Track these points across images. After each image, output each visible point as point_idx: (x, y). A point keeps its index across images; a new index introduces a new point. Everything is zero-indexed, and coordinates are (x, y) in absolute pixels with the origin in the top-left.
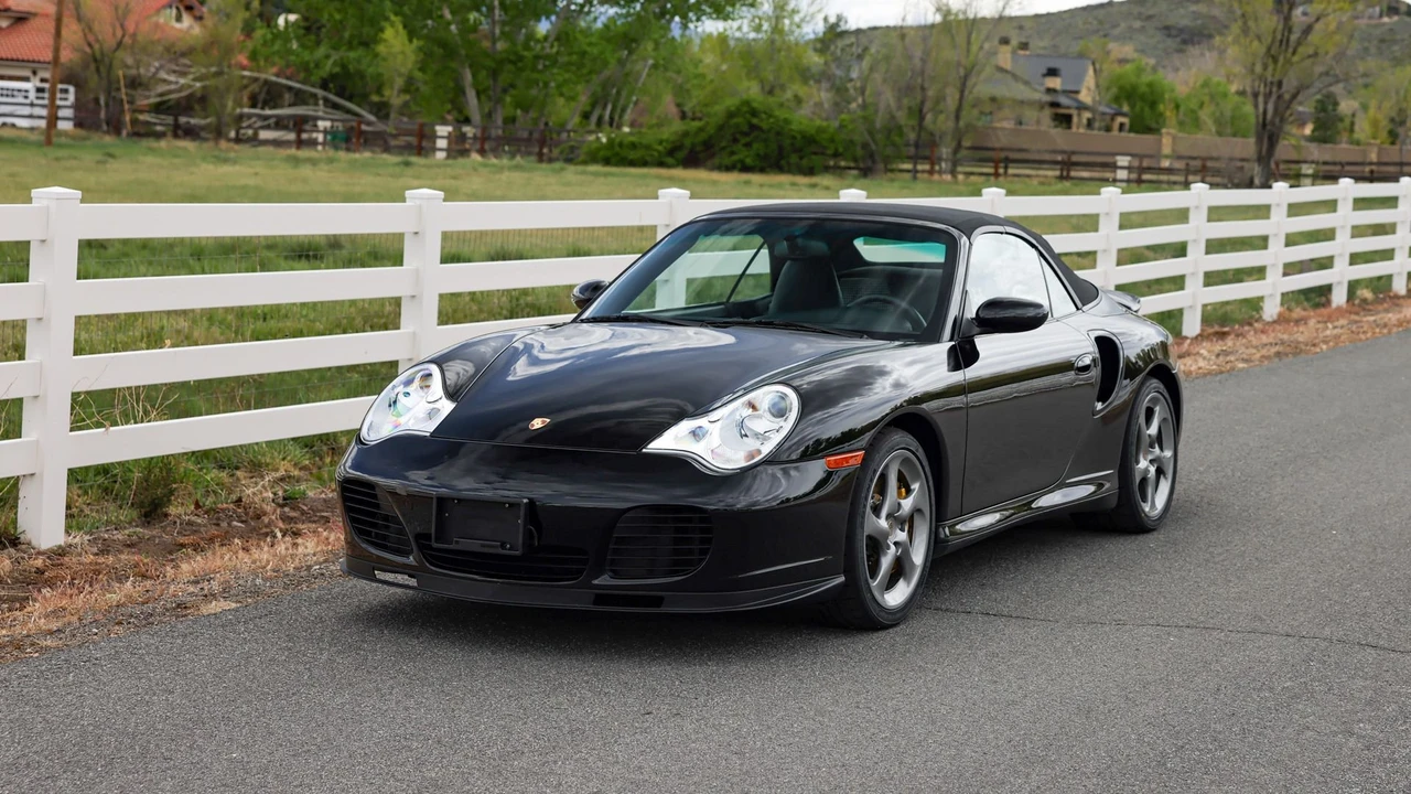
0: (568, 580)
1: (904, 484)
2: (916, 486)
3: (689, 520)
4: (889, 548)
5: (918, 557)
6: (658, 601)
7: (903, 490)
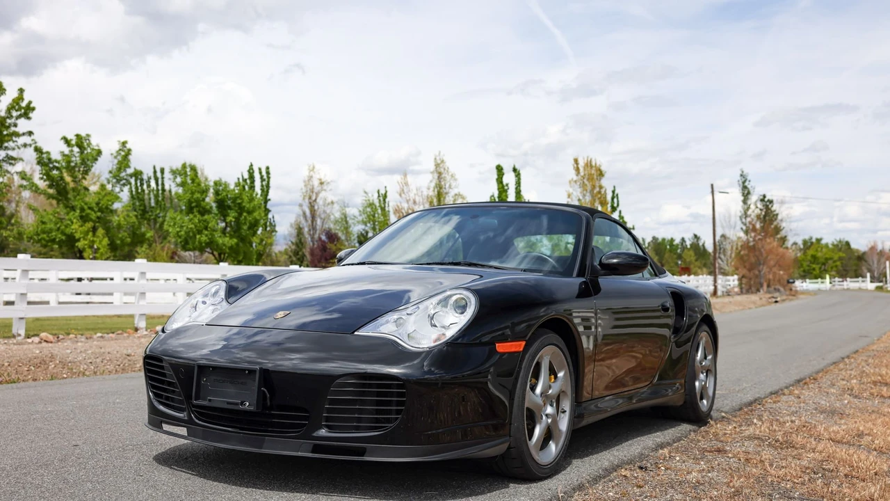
0: (293, 432)
1: (553, 372)
2: (561, 375)
3: (389, 386)
4: (542, 418)
5: (564, 424)
6: (362, 452)
7: (553, 376)
